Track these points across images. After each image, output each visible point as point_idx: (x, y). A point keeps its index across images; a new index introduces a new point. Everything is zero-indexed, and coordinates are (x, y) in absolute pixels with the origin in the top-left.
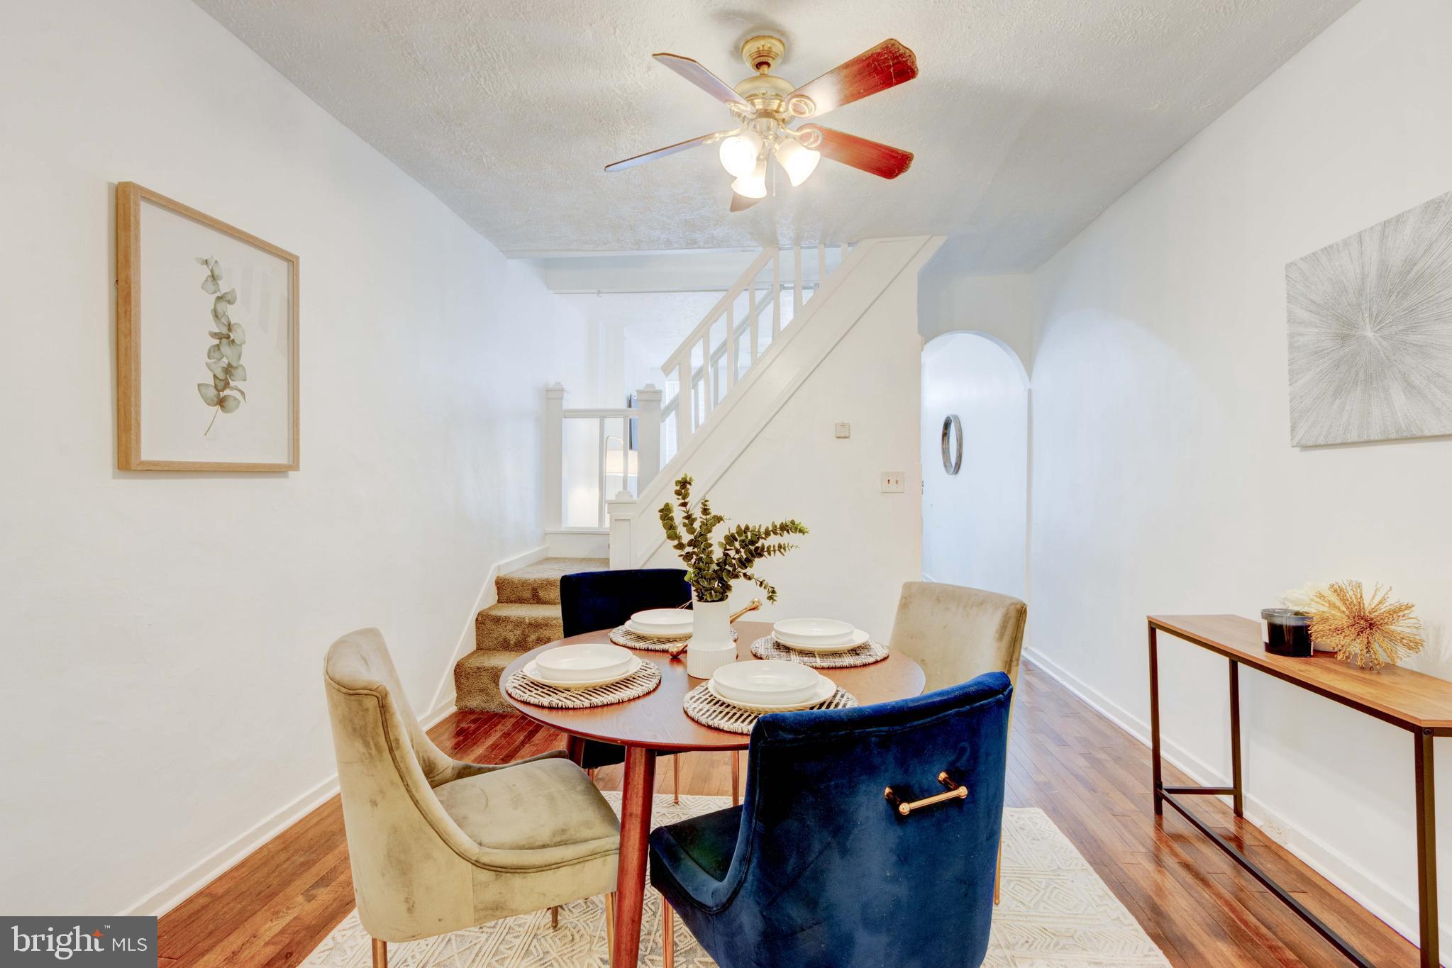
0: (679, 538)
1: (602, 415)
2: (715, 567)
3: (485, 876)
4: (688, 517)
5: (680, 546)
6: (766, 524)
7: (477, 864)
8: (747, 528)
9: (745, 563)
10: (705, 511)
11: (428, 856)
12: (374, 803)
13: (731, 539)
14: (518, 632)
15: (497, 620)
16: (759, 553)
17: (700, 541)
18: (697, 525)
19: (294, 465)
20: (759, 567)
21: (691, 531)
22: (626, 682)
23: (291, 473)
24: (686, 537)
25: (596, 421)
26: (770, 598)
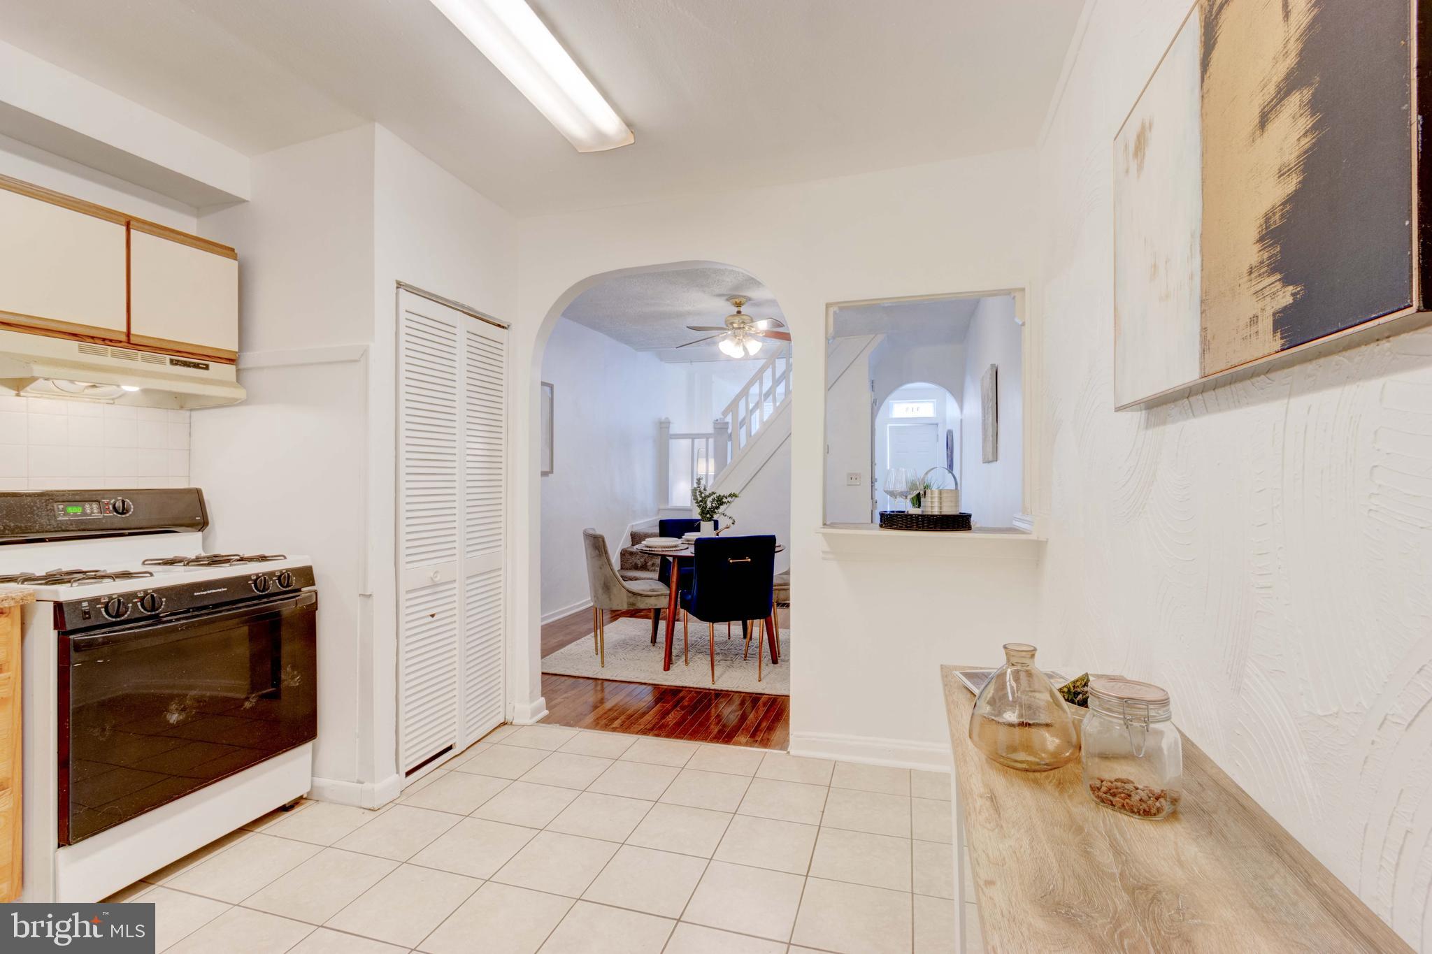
0: (697, 500)
1: (693, 437)
2: (707, 509)
3: (630, 595)
4: (700, 491)
5: (697, 502)
6: (727, 493)
7: (627, 590)
8: (720, 495)
9: (717, 508)
10: (705, 490)
11: (615, 586)
12: (601, 568)
13: (714, 500)
14: (642, 560)
15: (632, 554)
16: (722, 503)
17: (704, 500)
18: (703, 495)
19: (551, 471)
20: (722, 508)
21: (701, 497)
22: (675, 547)
23: (550, 475)
24: (700, 499)
25: (690, 440)
26: (733, 523)
